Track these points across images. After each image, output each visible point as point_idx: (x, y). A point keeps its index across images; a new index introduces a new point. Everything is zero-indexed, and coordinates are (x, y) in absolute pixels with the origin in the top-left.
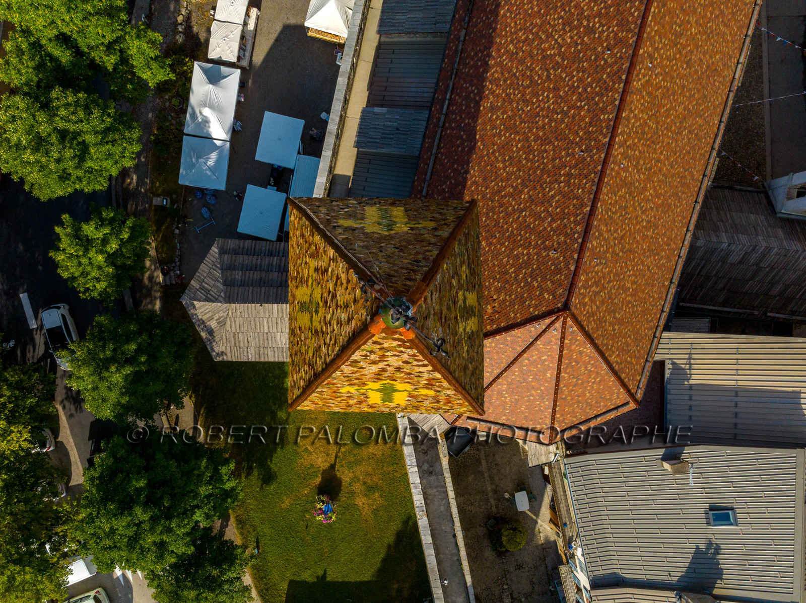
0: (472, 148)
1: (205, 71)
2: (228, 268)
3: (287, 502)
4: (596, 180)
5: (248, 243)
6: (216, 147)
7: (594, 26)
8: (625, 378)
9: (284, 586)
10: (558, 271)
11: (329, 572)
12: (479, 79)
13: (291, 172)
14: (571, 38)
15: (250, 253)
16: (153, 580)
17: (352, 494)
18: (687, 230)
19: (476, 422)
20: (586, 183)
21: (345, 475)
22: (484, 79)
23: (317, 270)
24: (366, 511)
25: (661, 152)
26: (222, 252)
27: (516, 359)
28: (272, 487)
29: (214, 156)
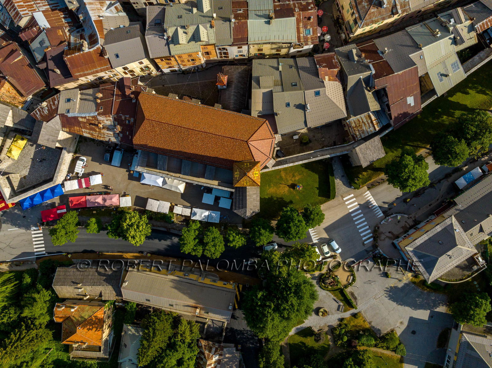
0: (217, 157)
1: (193, 216)
2: (239, 208)
3: (297, 197)
5: (234, 204)
6: (210, 214)
8: (261, 124)
9: (320, 198)
11: (316, 186)
12: (203, 156)
13: (216, 196)
15: (236, 204)
17: (295, 180)
20: (225, 139)
21: (290, 182)
24: (300, 177)
26: (236, 209)
27: (257, 149)
28: (294, 201)
29: (212, 214)
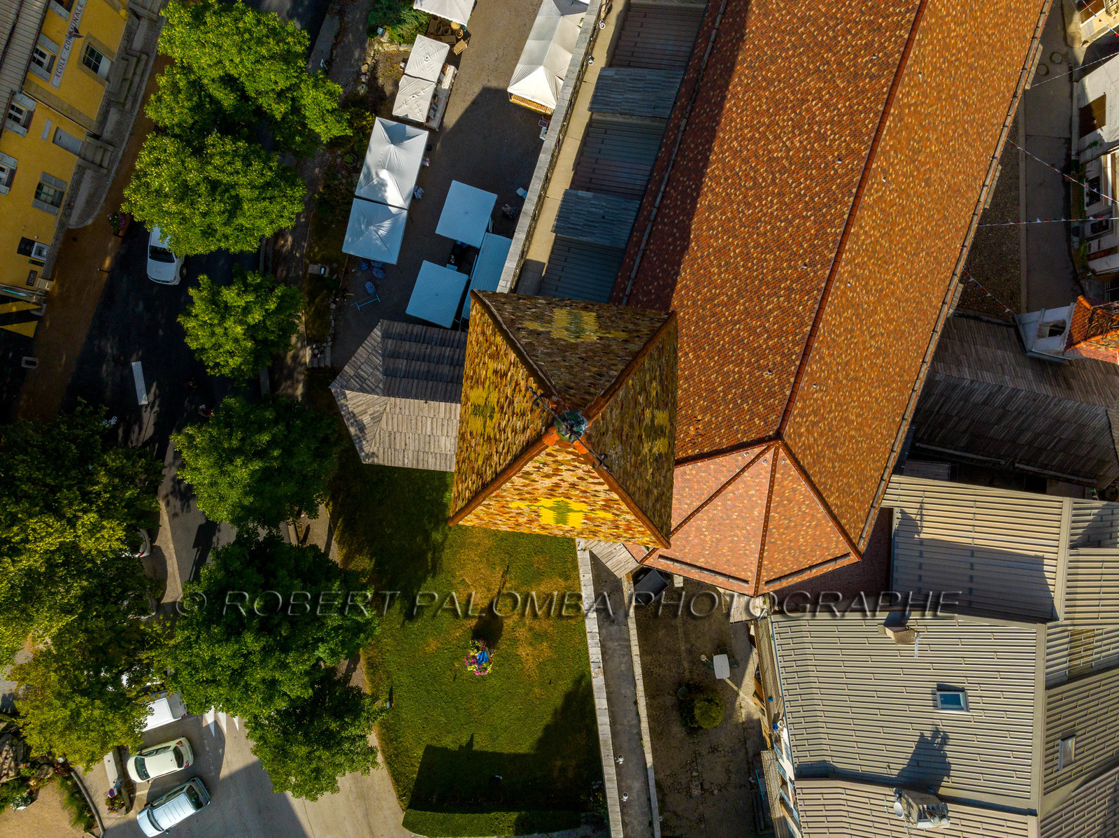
0: (685, 248)
1: (388, 129)
3: (433, 645)
4: (819, 298)
6: (390, 215)
7: (825, 132)
8: (846, 524)
9: (420, 753)
10: (772, 395)
11: (479, 738)
13: (476, 251)
14: (801, 142)
16: (255, 729)
17: (515, 641)
18: (923, 362)
19: (669, 562)
20: (808, 300)
22: (703, 175)
23: (495, 372)
24: (531, 665)
25: (895, 274)
26: (386, 337)
27: (719, 492)
28: (416, 626)
29: (387, 224)
